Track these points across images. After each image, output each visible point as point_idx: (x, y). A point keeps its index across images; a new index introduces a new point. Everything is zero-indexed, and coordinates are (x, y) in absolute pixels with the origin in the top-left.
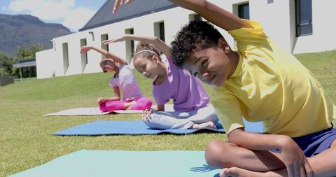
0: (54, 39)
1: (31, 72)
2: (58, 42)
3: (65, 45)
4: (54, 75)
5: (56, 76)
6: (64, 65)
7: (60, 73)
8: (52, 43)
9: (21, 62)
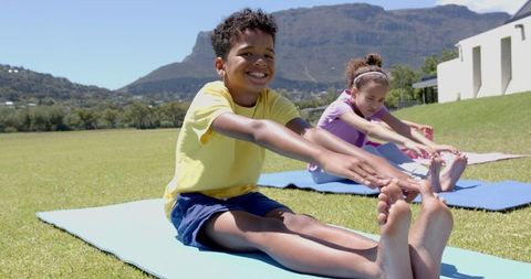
0: (461, 43)
1: (430, 96)
2: (466, 46)
3: (477, 51)
4: (459, 98)
5: (462, 98)
6: (475, 84)
7: (468, 93)
8: (456, 49)
9: (423, 80)
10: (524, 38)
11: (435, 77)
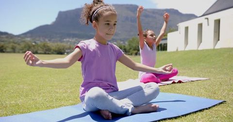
2: (182, 26)
3: (187, 28)
4: (177, 50)
5: (179, 50)
6: (185, 43)
7: (181, 48)
8: (177, 27)
10: (208, 25)
11: (166, 39)
